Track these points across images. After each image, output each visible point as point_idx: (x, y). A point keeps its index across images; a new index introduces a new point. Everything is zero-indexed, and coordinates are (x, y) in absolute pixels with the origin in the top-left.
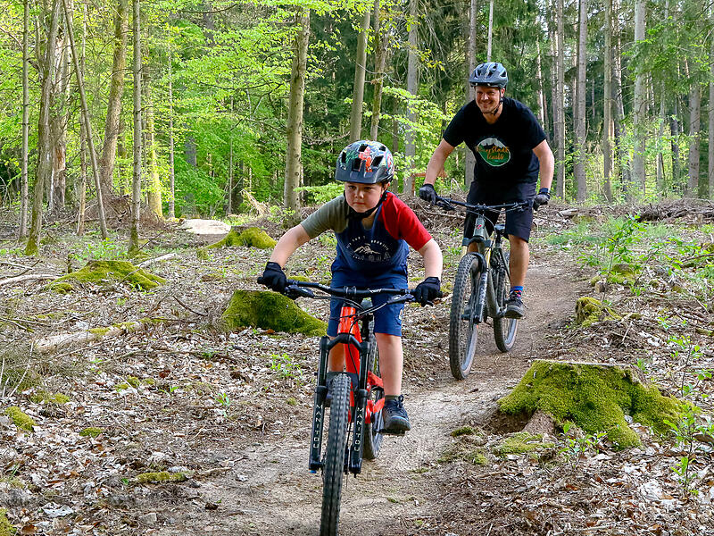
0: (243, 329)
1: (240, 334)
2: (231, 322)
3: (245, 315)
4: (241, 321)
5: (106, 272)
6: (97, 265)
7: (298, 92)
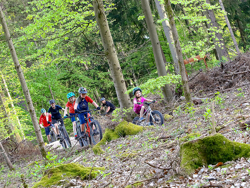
0: (200, 169)
1: (199, 173)
2: (189, 168)
3: (196, 159)
4: (195, 164)
5: (61, 174)
6: (52, 172)
7: (104, 23)
